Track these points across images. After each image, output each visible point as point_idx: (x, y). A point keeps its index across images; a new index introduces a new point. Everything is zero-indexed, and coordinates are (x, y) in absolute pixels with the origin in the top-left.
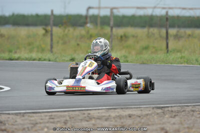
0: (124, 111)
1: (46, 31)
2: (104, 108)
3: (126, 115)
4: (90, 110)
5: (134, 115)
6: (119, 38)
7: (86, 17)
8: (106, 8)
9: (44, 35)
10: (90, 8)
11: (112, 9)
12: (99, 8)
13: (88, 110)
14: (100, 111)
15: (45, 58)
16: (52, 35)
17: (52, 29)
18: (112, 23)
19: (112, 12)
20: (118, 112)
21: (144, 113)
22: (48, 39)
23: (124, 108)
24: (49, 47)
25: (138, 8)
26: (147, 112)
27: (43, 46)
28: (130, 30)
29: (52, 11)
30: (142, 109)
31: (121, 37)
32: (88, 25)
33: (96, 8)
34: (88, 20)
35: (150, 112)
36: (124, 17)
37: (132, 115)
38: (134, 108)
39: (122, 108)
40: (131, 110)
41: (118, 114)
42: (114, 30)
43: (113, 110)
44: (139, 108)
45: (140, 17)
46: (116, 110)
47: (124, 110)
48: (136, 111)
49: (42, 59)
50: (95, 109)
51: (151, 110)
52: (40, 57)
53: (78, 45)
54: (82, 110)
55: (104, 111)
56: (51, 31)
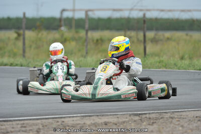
0: (100, 119)
1: (19, 35)
3: (102, 123)
4: (64, 117)
5: (111, 122)
6: (95, 41)
7: (60, 20)
8: (81, 10)
9: (17, 39)
10: (64, 10)
11: (87, 12)
12: (74, 10)
13: (61, 118)
14: (75, 119)
15: (17, 63)
16: (24, 39)
17: (24, 32)
18: (87, 26)
19: (87, 15)
20: (94, 120)
21: (121, 120)
22: (20, 44)
23: (100, 115)
24: (21, 52)
25: (114, 10)
26: (124, 120)
27: (15, 50)
28: (106, 34)
29: (24, 14)
30: (118, 116)
31: (97, 40)
32: (63, 28)
33: (70, 10)
34: (63, 23)
35: (127, 120)
36: (100, 20)
37: (108, 122)
38: (111, 115)
39: (98, 116)
40: (107, 117)
41: (93, 122)
42: (89, 33)
43: (88, 118)
44: (116, 115)
45: (117, 20)
46: (92, 118)
47: (100, 117)
48: (112, 118)
49: (14, 64)
50: (70, 117)
51: (128, 117)
52: (11, 62)
54: (56, 118)
55: (78, 118)
56: (24, 35)
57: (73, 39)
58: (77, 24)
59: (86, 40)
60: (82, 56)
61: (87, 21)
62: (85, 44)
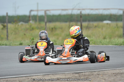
0: (54, 76)
1: (4, 26)
2: (41, 74)
4: (32, 76)
6: (51, 29)
7: (29, 17)
8: (42, 10)
9: (3, 29)
10: (31, 11)
11: (45, 11)
12: (38, 11)
13: (31, 76)
14: (39, 76)
15: (3, 43)
16: (7, 29)
17: (7, 25)
18: (46, 20)
19: (45, 13)
20: (50, 77)
21: (67, 77)
22: (5, 31)
23: (55, 74)
24: (6, 37)
25: (62, 10)
26: (69, 76)
27: (2, 36)
28: (58, 24)
29: (7, 14)
30: (66, 74)
31: (52, 29)
32: (31, 22)
33: (36, 11)
34: (31, 18)
35: (71, 76)
36: (54, 16)
38: (61, 74)
39: (53, 74)
40: (59, 75)
42: (47, 24)
43: (47, 76)
44: (64, 73)
45: (64, 16)
46: (49, 76)
47: (54, 75)
48: (61, 75)
49: (2, 44)
51: (72, 75)
53: (25, 34)
54: (27, 76)
55: (41, 76)
56: (7, 26)
57: (38, 28)
58: (41, 19)
61: (46, 17)
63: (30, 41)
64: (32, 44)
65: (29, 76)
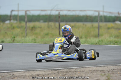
0: (35, 72)
3: (36, 75)
4: (14, 72)
5: (41, 74)
6: (31, 28)
7: (11, 16)
8: (22, 10)
10: (12, 11)
11: (26, 11)
12: (18, 11)
13: (12, 72)
14: (20, 72)
18: (26, 20)
19: (26, 13)
21: (47, 73)
23: (35, 70)
25: (42, 10)
26: (48, 73)
28: (37, 24)
30: (45, 71)
32: (12, 21)
34: (12, 18)
35: (50, 73)
36: (33, 16)
37: (39, 74)
38: (41, 70)
39: (33, 71)
40: (39, 71)
41: (31, 74)
42: (28, 24)
43: (28, 72)
44: (44, 70)
45: (43, 16)
46: (30, 72)
48: (41, 72)
50: (17, 71)
51: (51, 71)
53: (6, 33)
54: (9, 72)
55: (22, 72)
57: (19, 27)
58: (21, 19)
59: (26, 28)
60: (23, 37)
61: (26, 17)
62: (25, 30)
63: (12, 39)
64: (13, 42)
65: (11, 72)
